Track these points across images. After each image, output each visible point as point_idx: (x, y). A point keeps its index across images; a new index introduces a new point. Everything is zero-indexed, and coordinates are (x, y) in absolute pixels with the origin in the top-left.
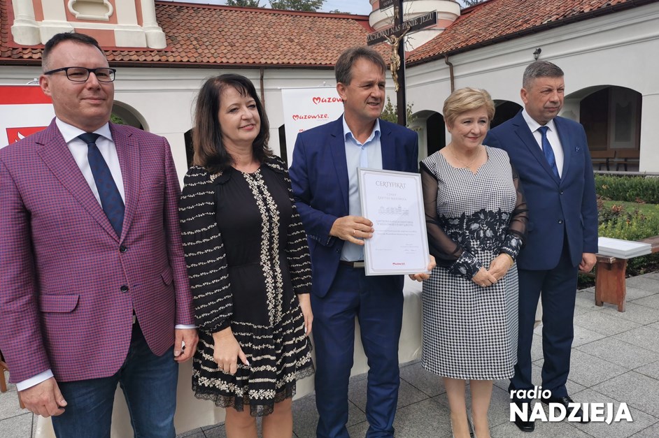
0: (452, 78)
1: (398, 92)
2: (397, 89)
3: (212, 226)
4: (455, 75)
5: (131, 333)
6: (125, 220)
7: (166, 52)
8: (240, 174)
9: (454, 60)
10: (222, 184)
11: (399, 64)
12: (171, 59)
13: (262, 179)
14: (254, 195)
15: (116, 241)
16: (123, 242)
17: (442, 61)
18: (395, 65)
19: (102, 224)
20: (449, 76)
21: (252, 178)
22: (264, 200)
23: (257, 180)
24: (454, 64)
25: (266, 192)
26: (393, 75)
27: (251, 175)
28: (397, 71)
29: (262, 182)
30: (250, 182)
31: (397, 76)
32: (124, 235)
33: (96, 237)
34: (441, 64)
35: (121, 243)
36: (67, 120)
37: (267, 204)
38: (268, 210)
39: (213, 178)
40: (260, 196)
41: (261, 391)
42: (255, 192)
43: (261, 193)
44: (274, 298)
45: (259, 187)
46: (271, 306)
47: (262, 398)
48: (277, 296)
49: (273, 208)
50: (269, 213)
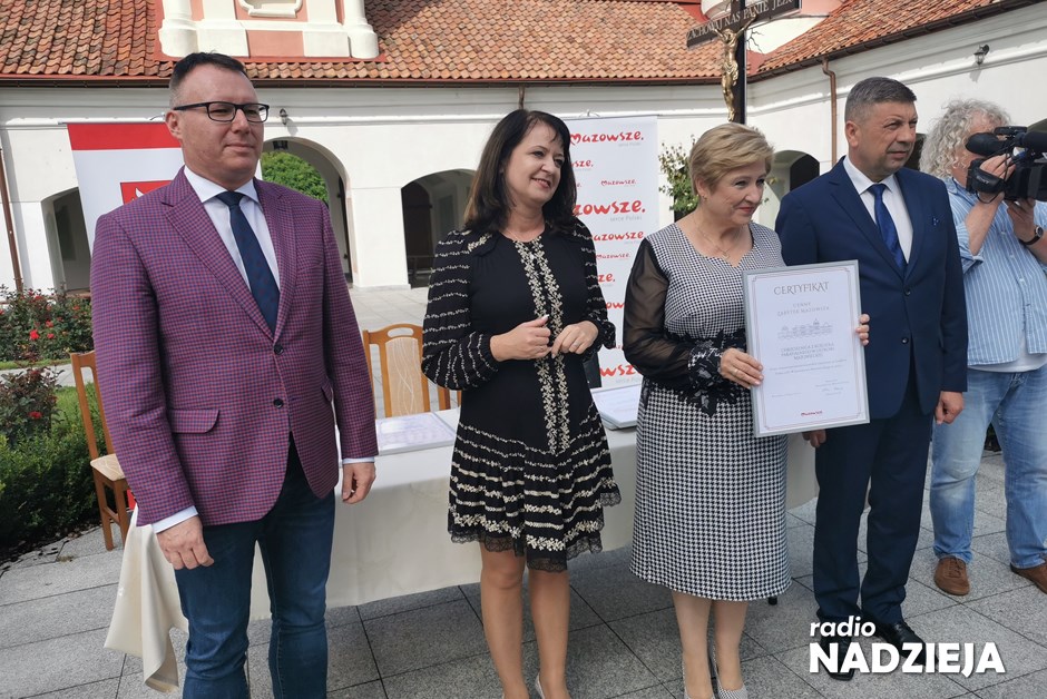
0: (834, 97)
2: (732, 116)
4: (838, 92)
5: (286, 462)
7: (377, 63)
8: (510, 243)
9: (837, 66)
11: (736, 77)
12: (384, 74)
13: (542, 249)
15: (269, 339)
16: (278, 341)
17: (819, 70)
18: (730, 78)
20: (830, 94)
21: (526, 249)
23: (533, 252)
24: (837, 75)
25: (544, 268)
26: (726, 94)
27: (526, 244)
28: (732, 88)
29: (540, 255)
30: (523, 254)
31: (731, 96)
32: (280, 331)
34: (816, 73)
35: (275, 341)
36: (202, 173)
37: (543, 285)
38: (545, 292)
39: (471, 246)
40: (536, 273)
41: (541, 539)
42: (529, 268)
43: (538, 268)
44: (555, 413)
45: (535, 261)
46: (550, 425)
47: (541, 548)
48: (559, 411)
49: (552, 289)
50: (546, 297)
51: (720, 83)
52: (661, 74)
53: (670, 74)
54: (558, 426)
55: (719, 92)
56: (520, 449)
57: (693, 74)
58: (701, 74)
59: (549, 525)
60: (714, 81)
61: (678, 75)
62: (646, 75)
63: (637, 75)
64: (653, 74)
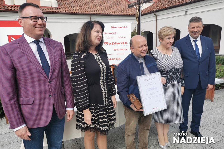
0: (156, 20)
1: (138, 25)
2: (138, 23)
3: (83, 73)
4: (157, 19)
5: (52, 111)
6: (50, 72)
7: (58, 8)
8: (92, 54)
9: (157, 14)
10: (86, 58)
11: (139, 15)
13: (99, 56)
14: (97, 61)
15: (47, 79)
16: (50, 80)
17: (153, 14)
18: (137, 15)
19: (42, 73)
20: (155, 19)
21: (96, 55)
22: (101, 63)
23: (98, 56)
24: (157, 15)
25: (101, 60)
26: (137, 19)
27: (95, 54)
28: (138, 17)
29: (99, 57)
30: (95, 57)
31: (138, 19)
32: (50, 77)
33: (40, 78)
34: (153, 15)
35: (49, 80)
36: (30, 35)
37: (102, 64)
38: (102, 66)
39: (83, 56)
40: (99, 61)
41: (103, 127)
42: (97, 60)
43: (100, 60)
44: (105, 96)
45: (98, 58)
46: (104, 99)
47: (104, 130)
48: (106, 95)
49: (104, 65)
50: (103, 67)
51: (135, 16)
52: (121, 14)
53: (122, 14)
54: (105, 99)
55: (135, 18)
56: (98, 106)
57: (127, 14)
58: (129, 14)
59: (105, 124)
60: (134, 16)
61: (124, 14)
62: (117, 14)
63: (115, 14)
64: (119, 14)
